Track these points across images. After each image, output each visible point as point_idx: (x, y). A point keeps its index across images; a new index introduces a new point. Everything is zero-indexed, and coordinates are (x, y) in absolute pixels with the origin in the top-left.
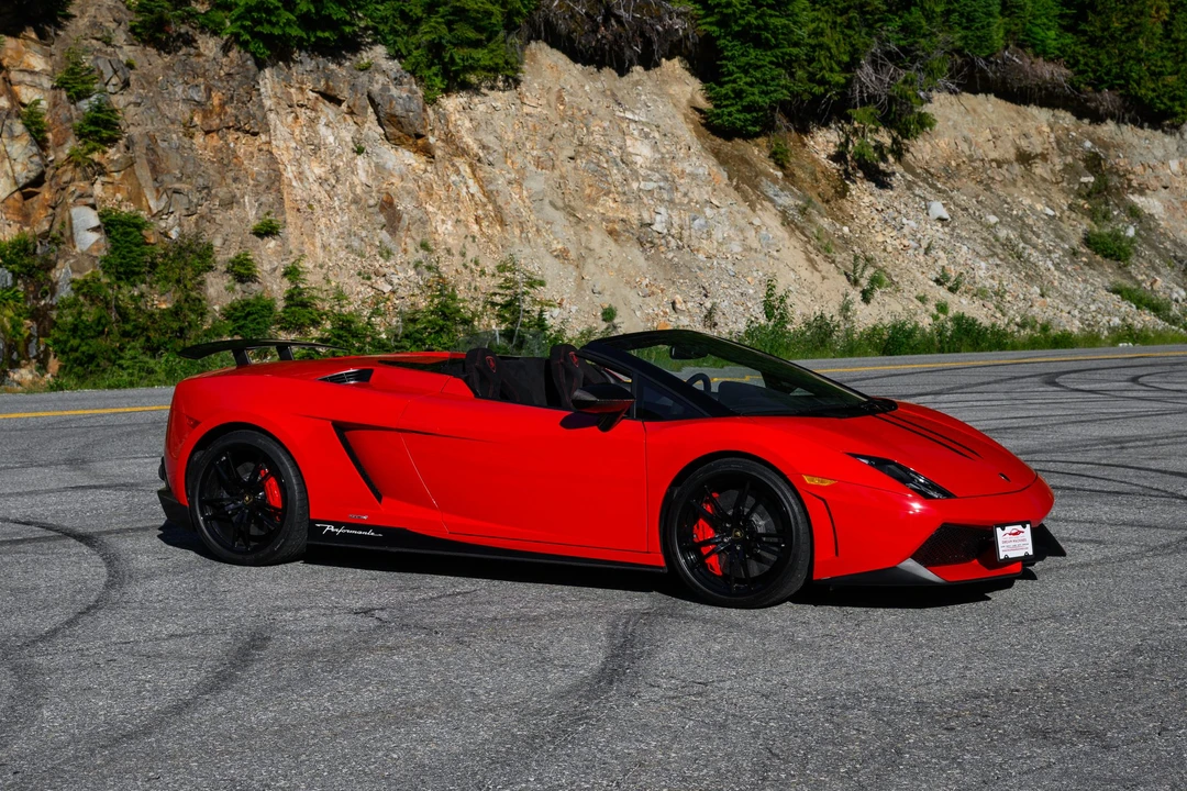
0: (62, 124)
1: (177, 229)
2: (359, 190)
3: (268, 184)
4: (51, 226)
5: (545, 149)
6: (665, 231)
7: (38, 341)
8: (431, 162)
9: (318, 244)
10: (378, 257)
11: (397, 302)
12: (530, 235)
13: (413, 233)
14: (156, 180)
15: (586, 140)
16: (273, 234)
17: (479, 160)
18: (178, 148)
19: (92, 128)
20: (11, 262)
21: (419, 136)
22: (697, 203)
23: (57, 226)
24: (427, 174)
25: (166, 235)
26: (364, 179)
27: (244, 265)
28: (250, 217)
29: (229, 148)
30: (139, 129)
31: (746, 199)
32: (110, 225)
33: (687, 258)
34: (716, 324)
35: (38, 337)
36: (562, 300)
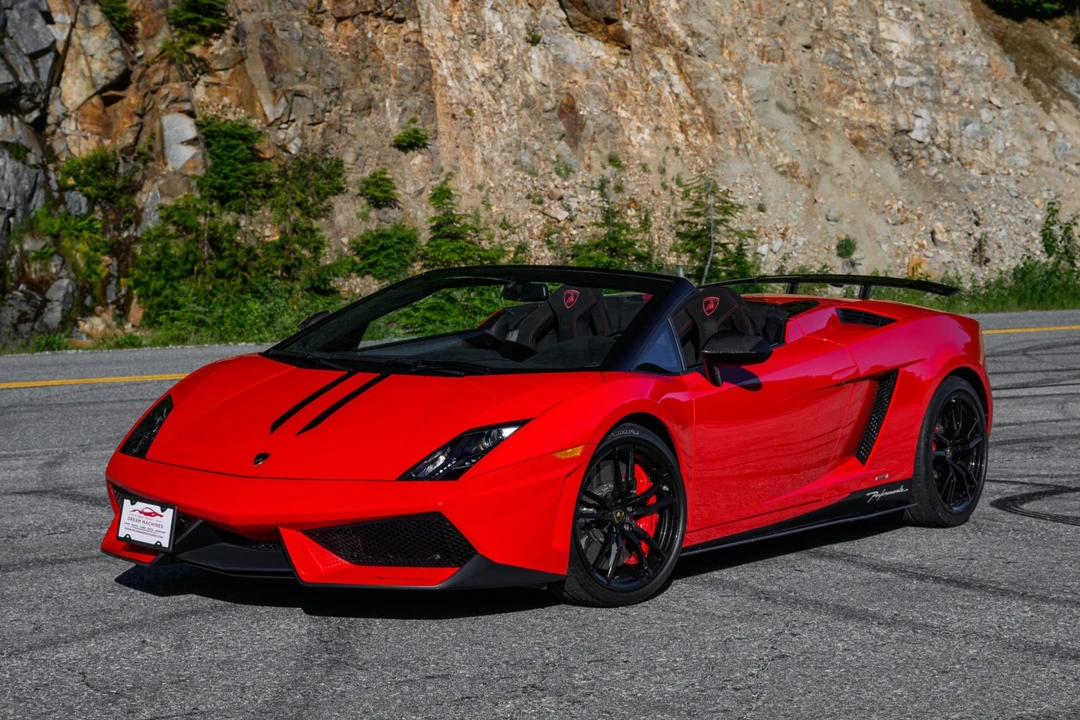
0: (153, 11)
1: (298, 141)
2: (532, 91)
3: (415, 83)
4: (137, 139)
5: (772, 35)
6: (928, 140)
7: (118, 283)
8: (626, 54)
9: (478, 159)
10: (554, 175)
11: (574, 232)
12: (749, 146)
13: (600, 144)
14: (272, 80)
15: (826, 23)
16: (419, 147)
17: (687, 51)
18: (302, 40)
19: (190, 15)
20: (86, 183)
21: (609, 21)
22: (970, 102)
23: (144, 138)
24: (620, 70)
25: (284, 148)
26: (539, 77)
27: (379, 186)
28: (392, 127)
29: (366, 38)
30: (254, 16)
31: (1037, 97)
32: (210, 135)
33: (956, 174)
34: (988, 260)
35: (119, 278)
36: (786, 229)
